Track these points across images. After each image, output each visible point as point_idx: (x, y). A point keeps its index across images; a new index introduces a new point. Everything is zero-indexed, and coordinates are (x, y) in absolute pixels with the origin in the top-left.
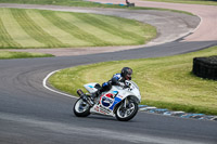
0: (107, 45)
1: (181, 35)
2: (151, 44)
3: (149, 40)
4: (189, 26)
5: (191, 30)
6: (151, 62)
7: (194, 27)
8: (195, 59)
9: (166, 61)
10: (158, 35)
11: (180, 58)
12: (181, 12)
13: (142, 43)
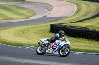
0: (11, 19)
1: (45, 14)
2: (31, 18)
3: (31, 16)
4: (49, 10)
5: (50, 12)
6: (32, 26)
7: (51, 10)
8: (51, 25)
9: (39, 26)
10: (35, 14)
11: (45, 25)
12: (45, 4)
13: (27, 18)
